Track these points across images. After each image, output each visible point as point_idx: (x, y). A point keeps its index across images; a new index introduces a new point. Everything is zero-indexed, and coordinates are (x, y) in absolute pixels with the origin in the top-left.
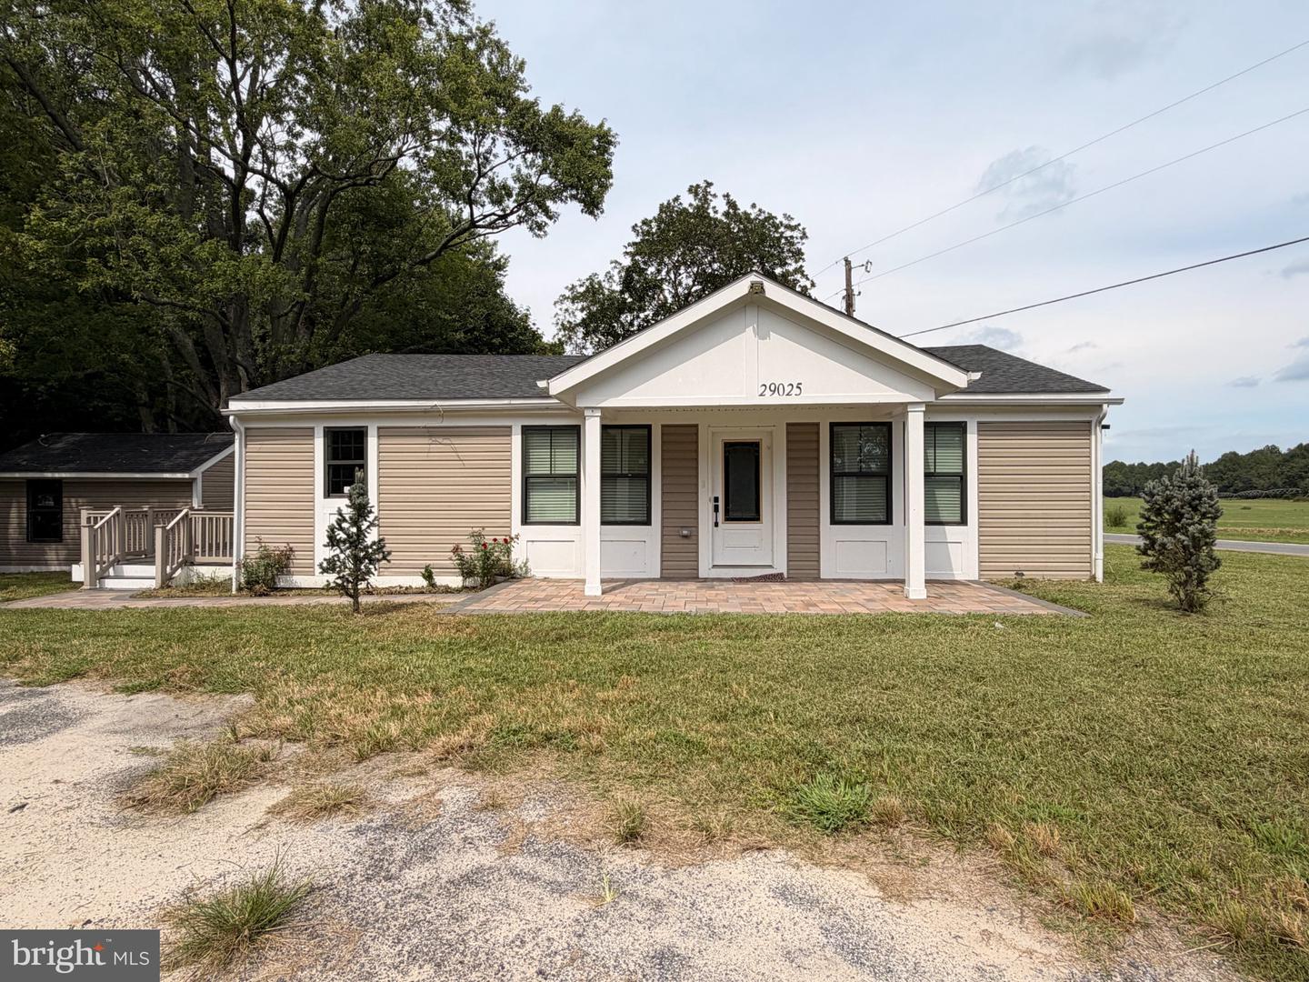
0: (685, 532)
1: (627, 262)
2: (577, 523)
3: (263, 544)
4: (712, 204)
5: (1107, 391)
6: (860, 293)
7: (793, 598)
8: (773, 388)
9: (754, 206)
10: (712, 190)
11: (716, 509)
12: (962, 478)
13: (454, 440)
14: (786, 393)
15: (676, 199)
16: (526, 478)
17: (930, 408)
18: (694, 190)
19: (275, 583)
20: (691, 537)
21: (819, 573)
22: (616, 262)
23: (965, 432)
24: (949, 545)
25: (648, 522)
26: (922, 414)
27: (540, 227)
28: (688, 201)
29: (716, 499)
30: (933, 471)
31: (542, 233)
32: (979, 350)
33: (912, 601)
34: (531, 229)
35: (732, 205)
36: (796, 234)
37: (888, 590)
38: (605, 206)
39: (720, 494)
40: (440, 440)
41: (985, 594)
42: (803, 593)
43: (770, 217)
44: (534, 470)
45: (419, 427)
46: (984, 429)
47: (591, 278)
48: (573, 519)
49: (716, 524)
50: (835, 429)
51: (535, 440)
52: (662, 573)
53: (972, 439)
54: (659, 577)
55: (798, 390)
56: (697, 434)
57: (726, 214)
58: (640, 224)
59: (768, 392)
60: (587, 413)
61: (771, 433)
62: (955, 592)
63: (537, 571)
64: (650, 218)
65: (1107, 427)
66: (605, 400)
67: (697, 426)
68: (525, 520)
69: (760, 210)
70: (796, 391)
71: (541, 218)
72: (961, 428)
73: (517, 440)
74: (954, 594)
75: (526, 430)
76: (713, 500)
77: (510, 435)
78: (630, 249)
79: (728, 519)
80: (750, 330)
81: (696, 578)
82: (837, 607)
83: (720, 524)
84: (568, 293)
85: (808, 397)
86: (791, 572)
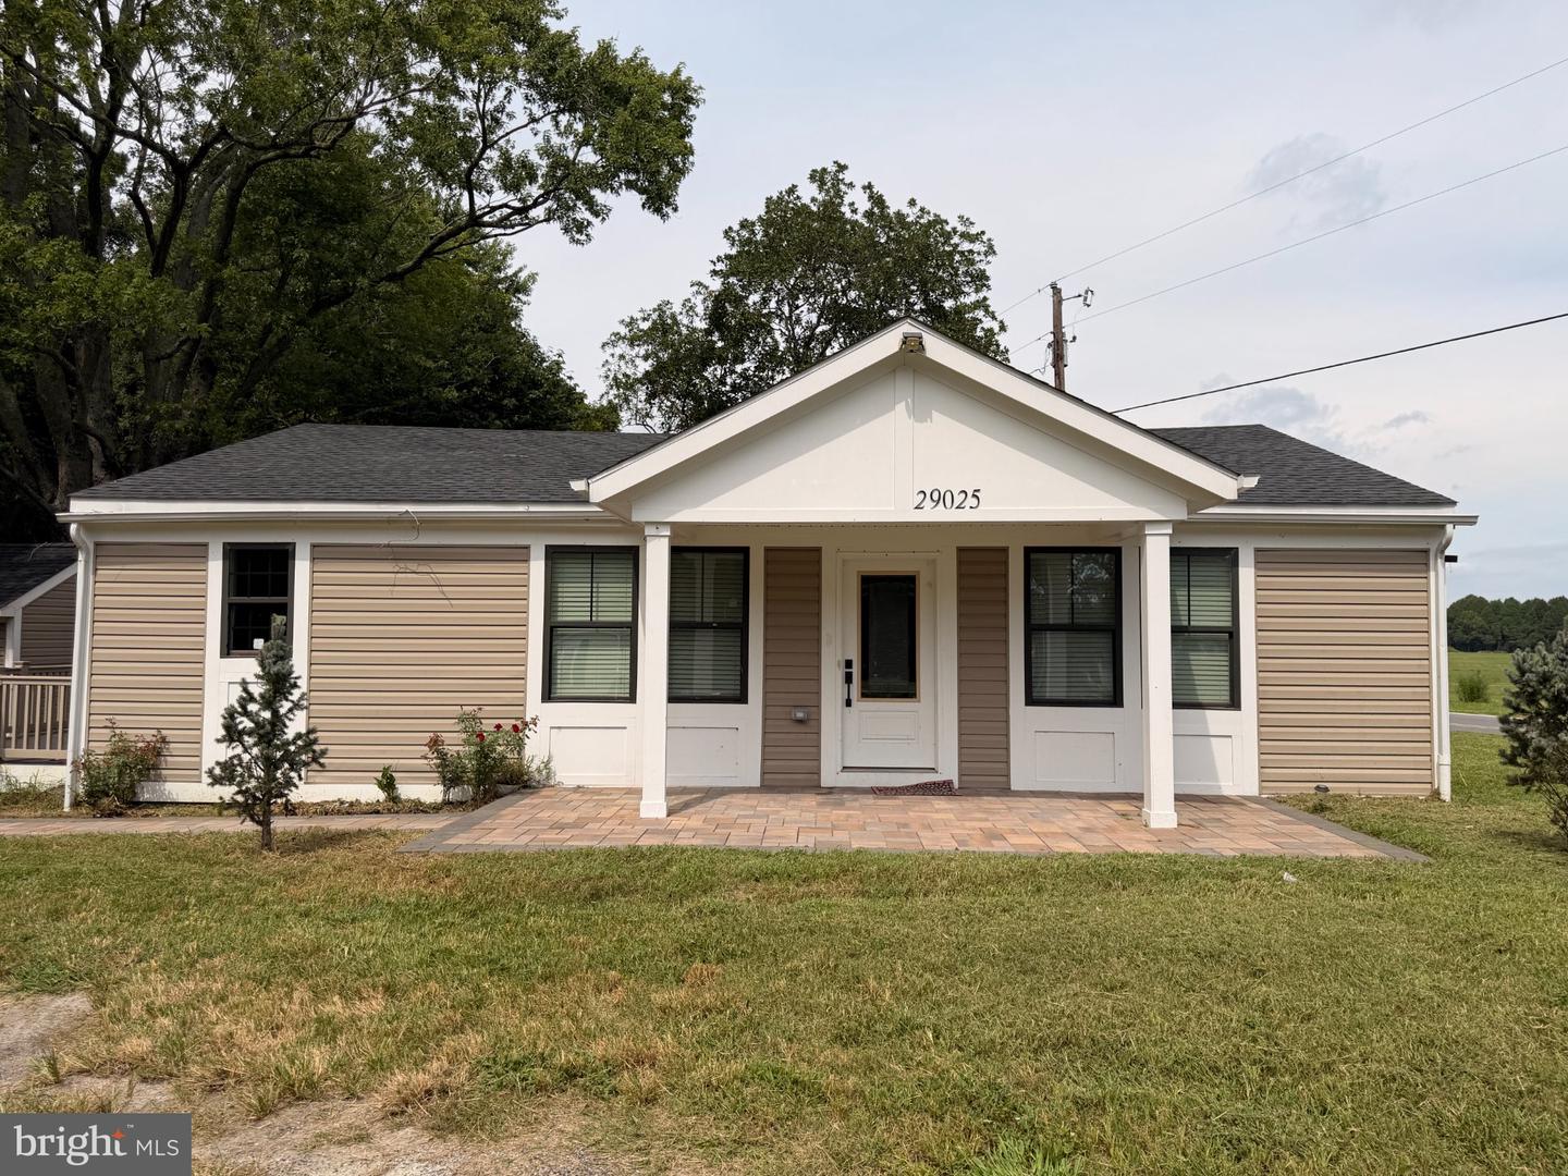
0: (800, 715)
1: (716, 285)
2: (632, 699)
3: (118, 731)
4: (847, 200)
5: (1453, 503)
6: (1074, 338)
7: (967, 824)
8: (936, 497)
9: (912, 203)
10: (847, 176)
11: (848, 678)
12: (1233, 634)
13: (436, 567)
14: (956, 505)
15: (792, 190)
16: (552, 628)
17: (1179, 527)
18: (818, 177)
19: (135, 794)
20: (809, 723)
21: (1009, 782)
22: (700, 284)
23: (1235, 564)
24: (1212, 739)
25: (741, 698)
26: (1168, 538)
27: (581, 227)
28: (809, 193)
29: (849, 664)
30: (1186, 623)
31: (583, 237)
32: (1257, 433)
33: (1155, 832)
34: (566, 230)
35: (878, 201)
36: (977, 247)
37: (1117, 812)
38: (679, 200)
39: (854, 654)
40: (413, 566)
41: (1268, 820)
42: (984, 816)
43: (938, 221)
44: (564, 616)
45: (378, 546)
46: (1264, 559)
47: (660, 309)
48: (626, 692)
49: (848, 703)
50: (1033, 556)
51: (568, 568)
52: (762, 780)
53: (1247, 575)
54: (757, 783)
55: (975, 501)
56: (819, 562)
57: (869, 215)
58: (736, 227)
59: (928, 503)
60: (648, 531)
61: (934, 561)
62: (1222, 816)
63: (565, 775)
64: (753, 217)
65: (1453, 559)
66: (674, 513)
67: (818, 550)
68: (548, 695)
69: (922, 210)
70: (972, 501)
71: (583, 213)
72: (1230, 557)
73: (537, 568)
74: (1220, 820)
75: (554, 554)
76: (843, 664)
77: (527, 560)
78: (720, 266)
79: (868, 693)
80: (901, 407)
81: (814, 787)
82: (1035, 840)
83: (854, 702)
84: (624, 331)
85: (990, 511)
86: (965, 778)
